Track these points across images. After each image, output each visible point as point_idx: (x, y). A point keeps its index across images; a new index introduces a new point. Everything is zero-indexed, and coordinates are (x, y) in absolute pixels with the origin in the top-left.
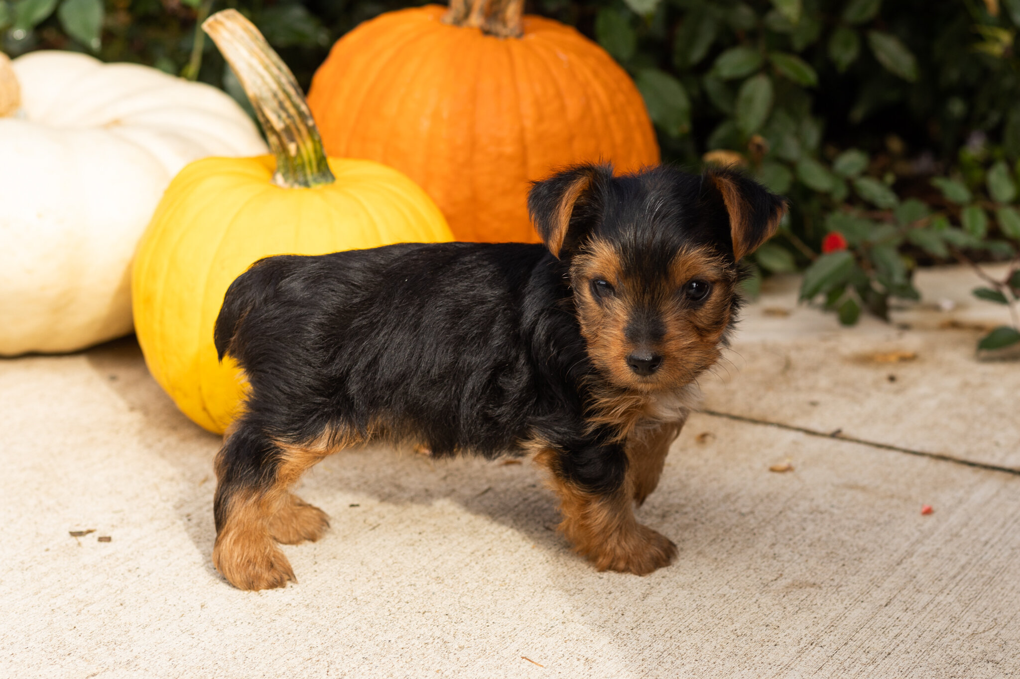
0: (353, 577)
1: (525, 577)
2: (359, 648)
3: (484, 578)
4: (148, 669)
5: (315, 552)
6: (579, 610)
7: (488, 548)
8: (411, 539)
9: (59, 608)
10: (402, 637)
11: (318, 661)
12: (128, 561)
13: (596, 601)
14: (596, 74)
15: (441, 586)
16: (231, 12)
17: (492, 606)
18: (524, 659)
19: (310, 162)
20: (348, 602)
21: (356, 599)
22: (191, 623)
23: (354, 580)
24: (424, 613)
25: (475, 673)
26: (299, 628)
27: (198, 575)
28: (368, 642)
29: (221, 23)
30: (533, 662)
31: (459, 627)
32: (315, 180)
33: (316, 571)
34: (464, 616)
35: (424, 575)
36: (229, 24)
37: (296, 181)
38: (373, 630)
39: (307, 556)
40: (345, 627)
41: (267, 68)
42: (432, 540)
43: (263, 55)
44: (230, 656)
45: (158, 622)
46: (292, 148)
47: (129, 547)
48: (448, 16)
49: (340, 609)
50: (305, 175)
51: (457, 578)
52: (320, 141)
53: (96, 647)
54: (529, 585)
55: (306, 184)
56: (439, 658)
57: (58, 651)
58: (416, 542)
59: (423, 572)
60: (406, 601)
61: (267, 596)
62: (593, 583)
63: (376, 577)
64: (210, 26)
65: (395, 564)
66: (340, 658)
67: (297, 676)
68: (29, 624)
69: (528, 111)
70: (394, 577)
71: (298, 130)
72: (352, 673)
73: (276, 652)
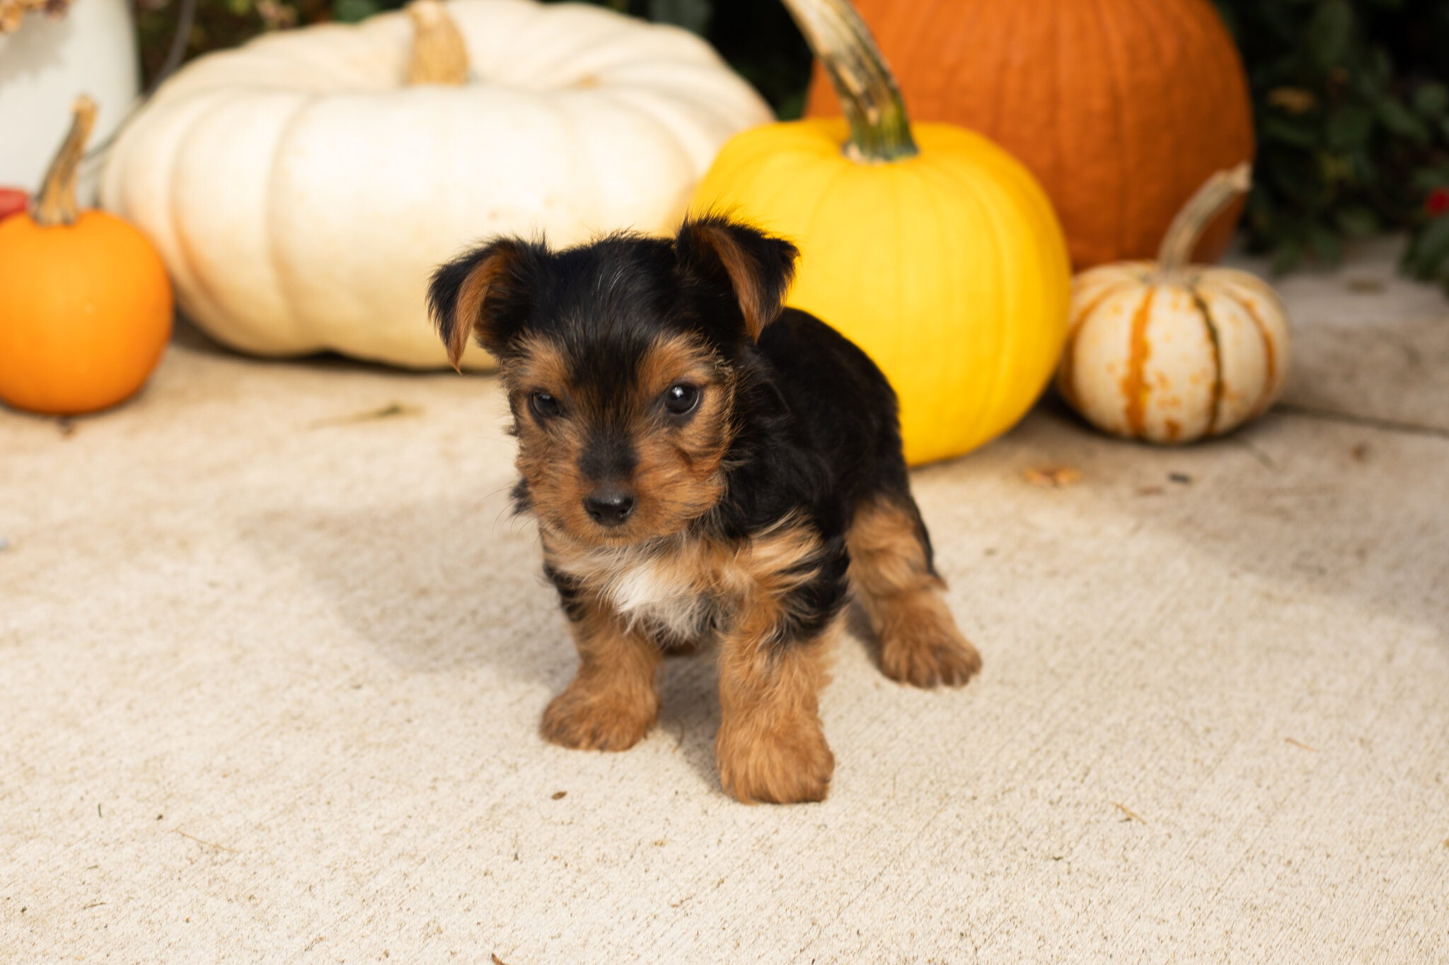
6: (1321, 678)
8: (1080, 594)
11: (1049, 752)
13: (1336, 666)
17: (1218, 676)
18: (1289, 743)
19: (892, 132)
21: (1052, 671)
22: (876, 709)
23: (1039, 648)
24: (1141, 687)
25: (1240, 761)
30: (1301, 746)
31: (1193, 704)
32: (897, 153)
37: (875, 154)
40: (1059, 707)
44: (943, 749)
46: (872, 114)
50: (886, 146)
52: (903, 103)
55: (888, 157)
56: (1189, 744)
58: (1087, 596)
71: (879, 92)
72: (1096, 766)
73: (993, 743)
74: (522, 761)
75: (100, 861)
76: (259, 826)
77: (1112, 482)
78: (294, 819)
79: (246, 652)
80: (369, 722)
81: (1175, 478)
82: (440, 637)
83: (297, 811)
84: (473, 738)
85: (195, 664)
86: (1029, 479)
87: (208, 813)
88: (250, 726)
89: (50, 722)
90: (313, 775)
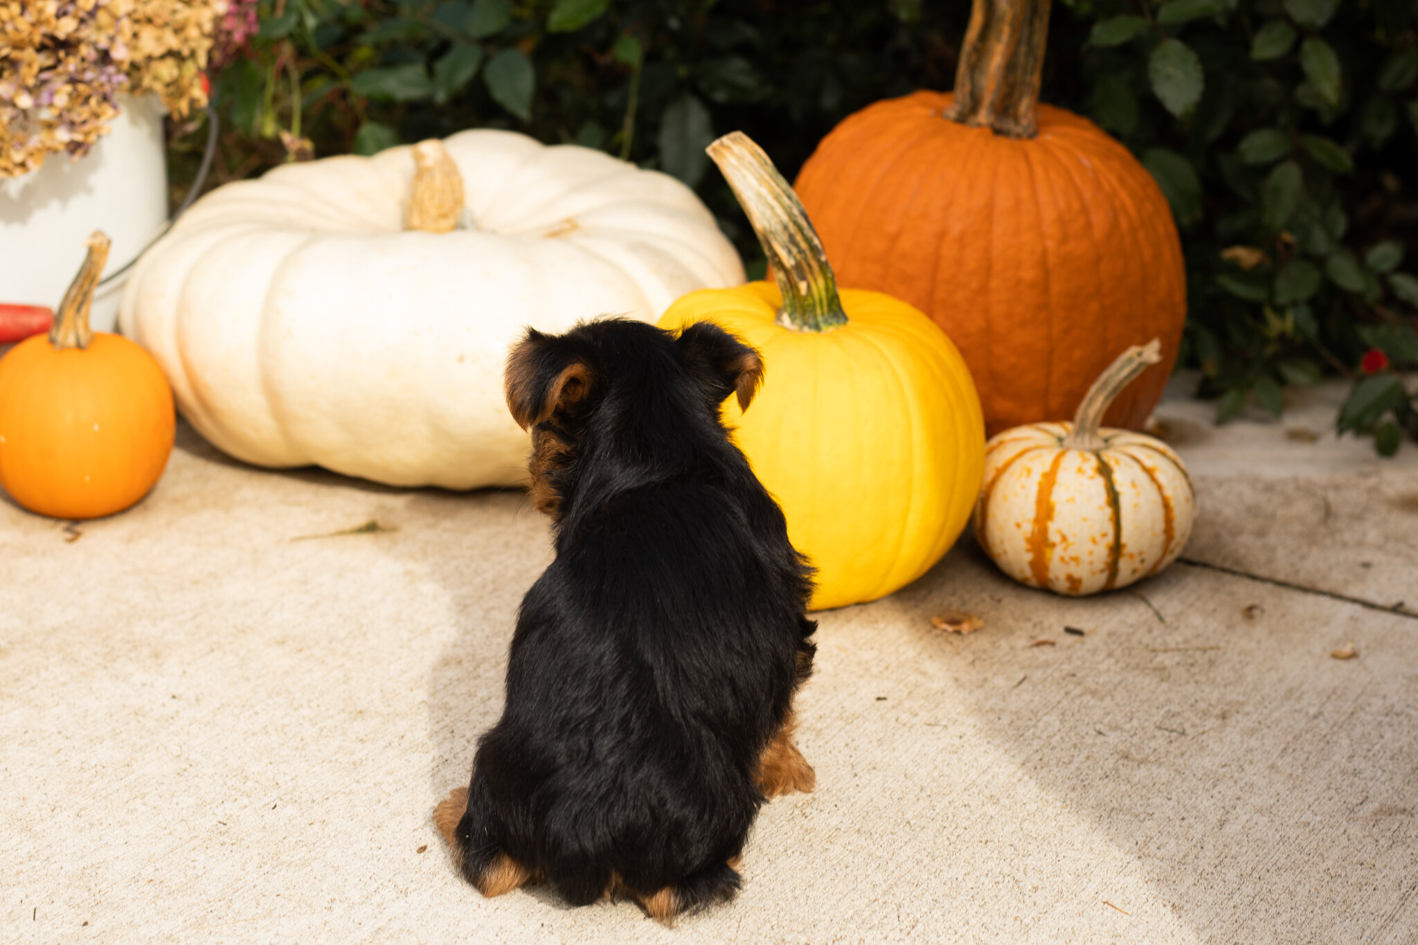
0: (901, 795)
3: (1042, 798)
5: (852, 760)
6: (1153, 841)
7: (1039, 757)
8: (953, 745)
10: (969, 873)
11: (885, 903)
13: (1170, 829)
14: (1122, 181)
15: (999, 807)
16: (738, 134)
17: (1058, 835)
18: (1106, 905)
19: (821, 301)
21: (908, 822)
23: (902, 799)
24: (986, 843)
25: (1057, 921)
26: (856, 860)
28: (933, 879)
29: (728, 148)
30: (1116, 908)
31: (1028, 862)
32: (826, 321)
33: (857, 786)
34: (1030, 848)
35: (977, 792)
36: (736, 148)
37: (805, 323)
38: (936, 864)
39: (844, 766)
40: (905, 859)
41: (777, 198)
42: (976, 746)
44: (790, 895)
46: (803, 286)
49: (895, 837)
50: (815, 317)
51: (1013, 797)
52: (833, 278)
55: (817, 327)
56: (1014, 902)
58: (958, 748)
59: (974, 789)
60: (964, 826)
62: (1162, 805)
63: (924, 795)
64: (714, 150)
65: (942, 778)
66: (908, 899)
69: (1051, 230)
70: (944, 794)
71: (809, 266)
72: (925, 919)
73: (837, 890)
74: (413, 886)
77: (1011, 632)
78: (202, 932)
79: (191, 765)
80: (286, 841)
81: (1070, 631)
82: (366, 759)
83: (205, 924)
84: (375, 861)
85: (144, 775)
86: (935, 627)
87: (129, 921)
88: (181, 839)
89: (7, 826)
90: (226, 890)
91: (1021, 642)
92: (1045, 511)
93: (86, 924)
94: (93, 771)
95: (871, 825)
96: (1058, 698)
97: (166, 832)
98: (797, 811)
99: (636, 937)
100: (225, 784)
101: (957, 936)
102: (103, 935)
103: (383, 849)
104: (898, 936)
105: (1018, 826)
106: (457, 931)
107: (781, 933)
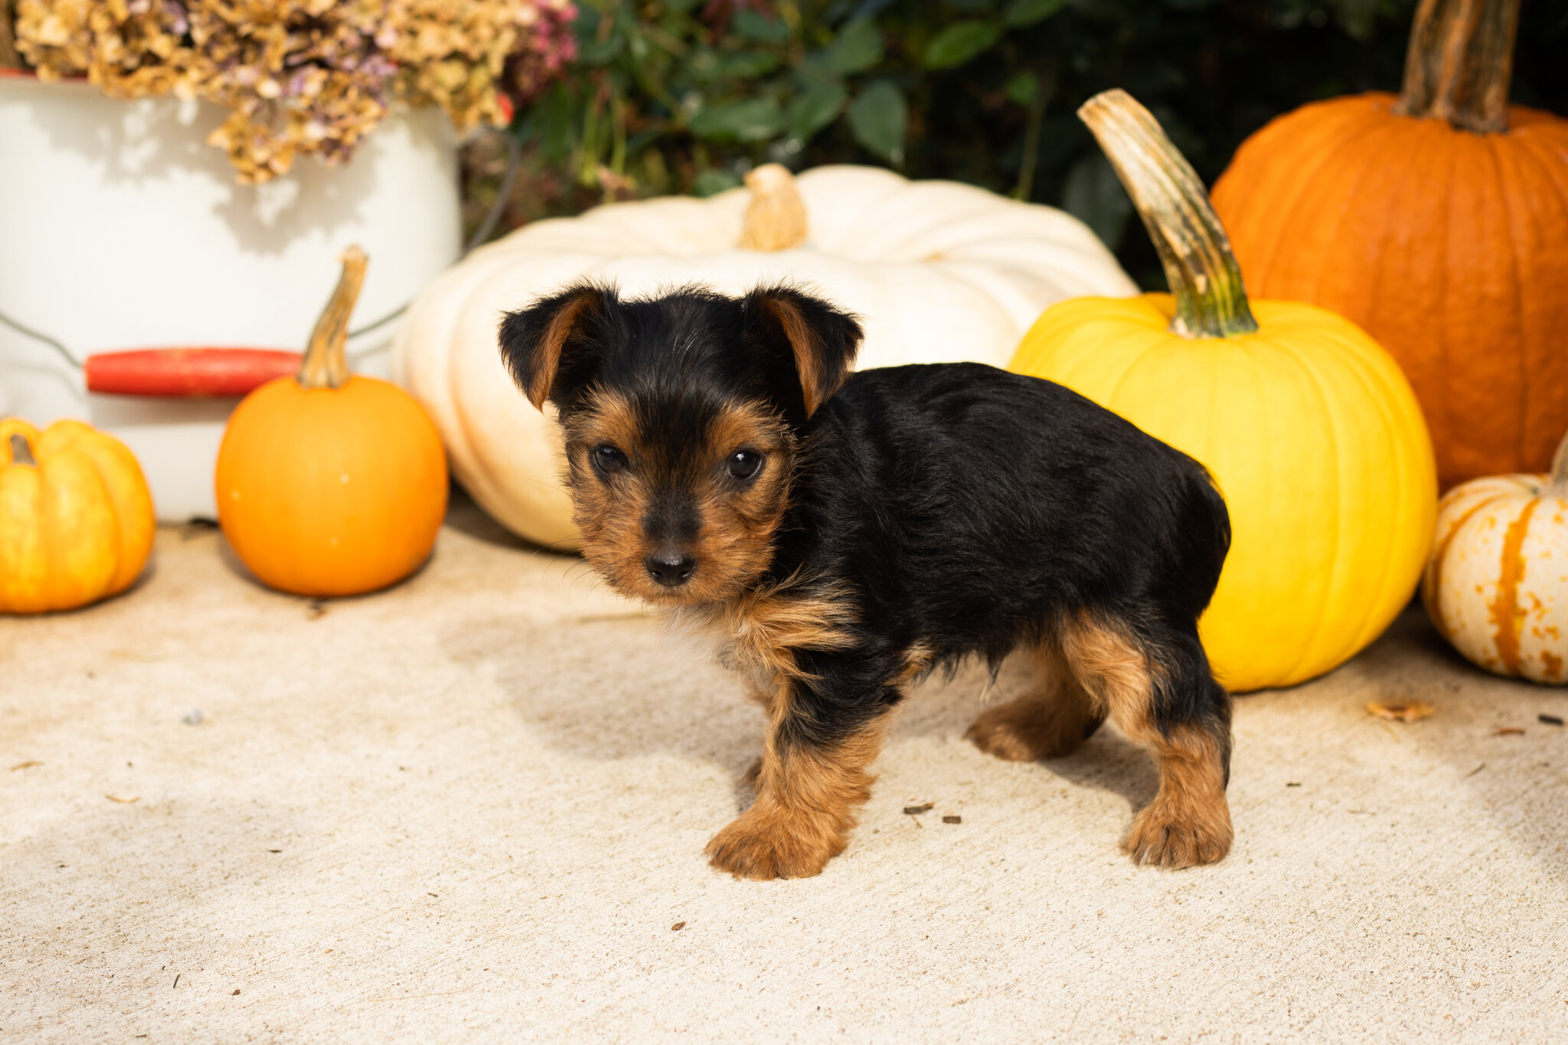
0: (1307, 883)
1: (1553, 891)
2: (1329, 980)
3: (1494, 890)
4: (1036, 997)
5: (1248, 846)
7: (1494, 848)
8: (1381, 833)
9: (903, 909)
10: (1388, 967)
11: (1273, 996)
12: (989, 850)
15: (1435, 899)
16: (1118, 94)
17: (1512, 929)
19: (1224, 303)
20: (1304, 916)
21: (1314, 912)
22: (1088, 937)
23: (1308, 887)
24: (1415, 936)
25: (1502, 1020)
26: (1240, 950)
27: (1088, 872)
28: (1340, 973)
29: (1104, 109)
31: (1469, 957)
32: (1231, 328)
33: (1252, 873)
34: (1473, 942)
35: (1407, 882)
36: (1115, 109)
37: (1204, 329)
38: (1346, 956)
39: (1237, 852)
40: (1306, 950)
41: (1167, 170)
42: (1412, 835)
43: (1161, 153)
44: (1148, 985)
45: (1041, 934)
46: (1200, 282)
47: (987, 832)
48: (1400, 106)
49: (1294, 926)
50: (1217, 321)
51: (1455, 889)
52: (1239, 274)
53: (960, 964)
54: (1560, 902)
55: (1219, 333)
56: (1446, 999)
57: (909, 967)
58: (1388, 837)
59: (1405, 879)
60: (1387, 917)
61: (1189, 905)
63: (1338, 883)
64: (1089, 112)
65: (1364, 867)
66: (1304, 993)
67: (1246, 1015)
68: (864, 929)
70: (1364, 884)
71: (1209, 257)
72: (1324, 1014)
73: (1212, 981)
74: (660, 964)
75: (152, 1031)
76: (339, 1010)
77: (1469, 720)
78: (381, 1005)
79: (407, 837)
80: (509, 914)
81: (1545, 719)
82: (627, 835)
83: (388, 997)
84: (616, 938)
85: (347, 845)
86: (1371, 714)
87: (291, 992)
88: (377, 910)
89: (166, 892)
90: (422, 963)
91: (1481, 730)
92: (1513, 569)
93: (237, 992)
94: (286, 840)
95: (1264, 913)
96: (1525, 787)
97: (361, 902)
98: (1169, 898)
99: (938, 1024)
100: (446, 856)
101: (1365, 1034)
102: (257, 1004)
103: (629, 925)
104: (1287, 1031)
105: (1459, 918)
106: (707, 1012)
107: (1131, 1025)
